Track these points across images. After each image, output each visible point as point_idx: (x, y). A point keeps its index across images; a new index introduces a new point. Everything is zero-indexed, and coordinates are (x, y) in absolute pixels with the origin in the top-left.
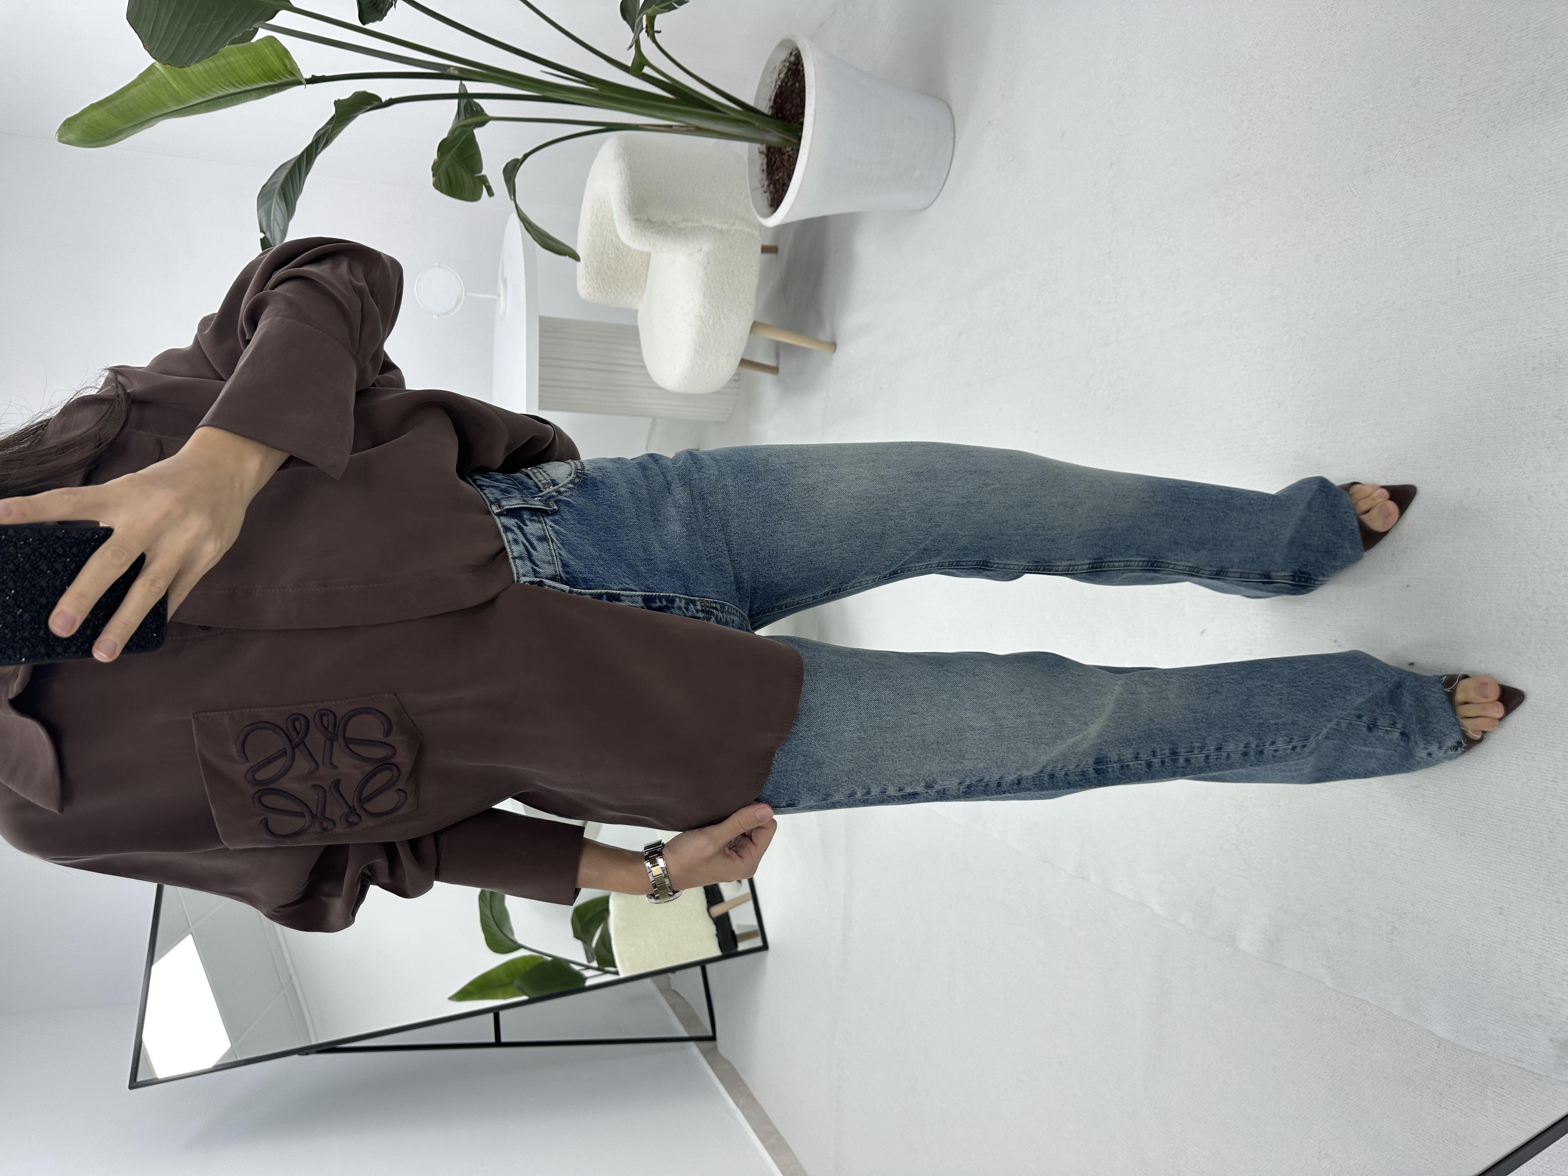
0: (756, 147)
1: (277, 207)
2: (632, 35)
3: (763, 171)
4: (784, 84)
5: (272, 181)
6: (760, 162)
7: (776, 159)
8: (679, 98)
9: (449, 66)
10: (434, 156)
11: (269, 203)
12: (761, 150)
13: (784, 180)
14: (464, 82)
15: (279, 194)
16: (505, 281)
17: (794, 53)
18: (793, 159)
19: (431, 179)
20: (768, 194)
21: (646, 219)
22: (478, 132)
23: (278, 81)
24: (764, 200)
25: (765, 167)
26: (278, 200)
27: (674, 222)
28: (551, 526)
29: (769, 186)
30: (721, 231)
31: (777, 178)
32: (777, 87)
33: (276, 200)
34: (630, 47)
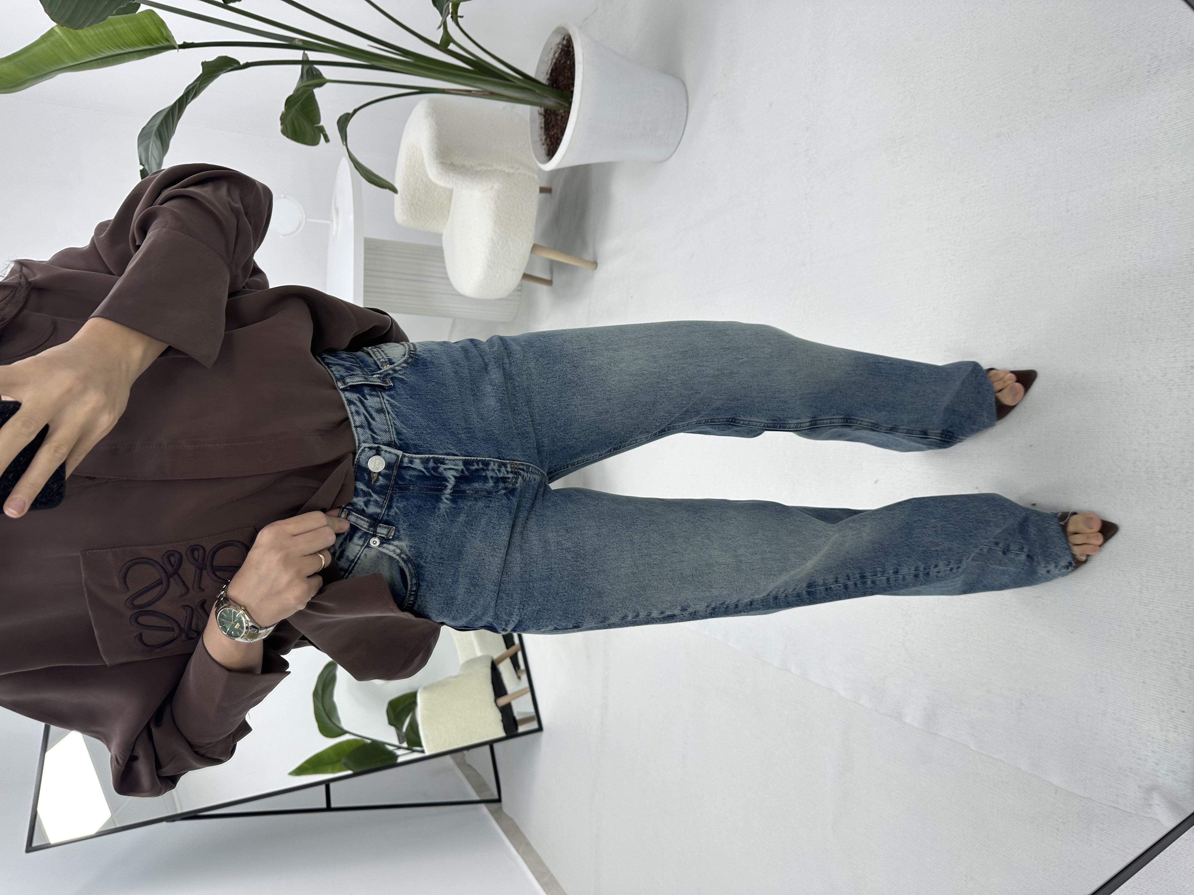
0: (536, 109)
1: (154, 145)
2: (440, 18)
3: (542, 128)
4: (558, 61)
5: (150, 125)
6: (539, 121)
7: (551, 119)
8: (477, 70)
9: (294, 39)
10: (282, 108)
11: (148, 141)
12: (540, 112)
13: (557, 135)
14: (306, 52)
15: (156, 134)
16: (337, 210)
17: (566, 38)
18: (565, 119)
19: (279, 127)
20: (545, 146)
21: (449, 162)
22: (317, 91)
23: (156, 46)
24: (542, 150)
25: (543, 125)
26: (155, 139)
27: (471, 166)
28: (388, 400)
29: (546, 139)
30: (509, 174)
31: (553, 133)
32: (553, 64)
33: (154, 141)
34: (440, 27)
